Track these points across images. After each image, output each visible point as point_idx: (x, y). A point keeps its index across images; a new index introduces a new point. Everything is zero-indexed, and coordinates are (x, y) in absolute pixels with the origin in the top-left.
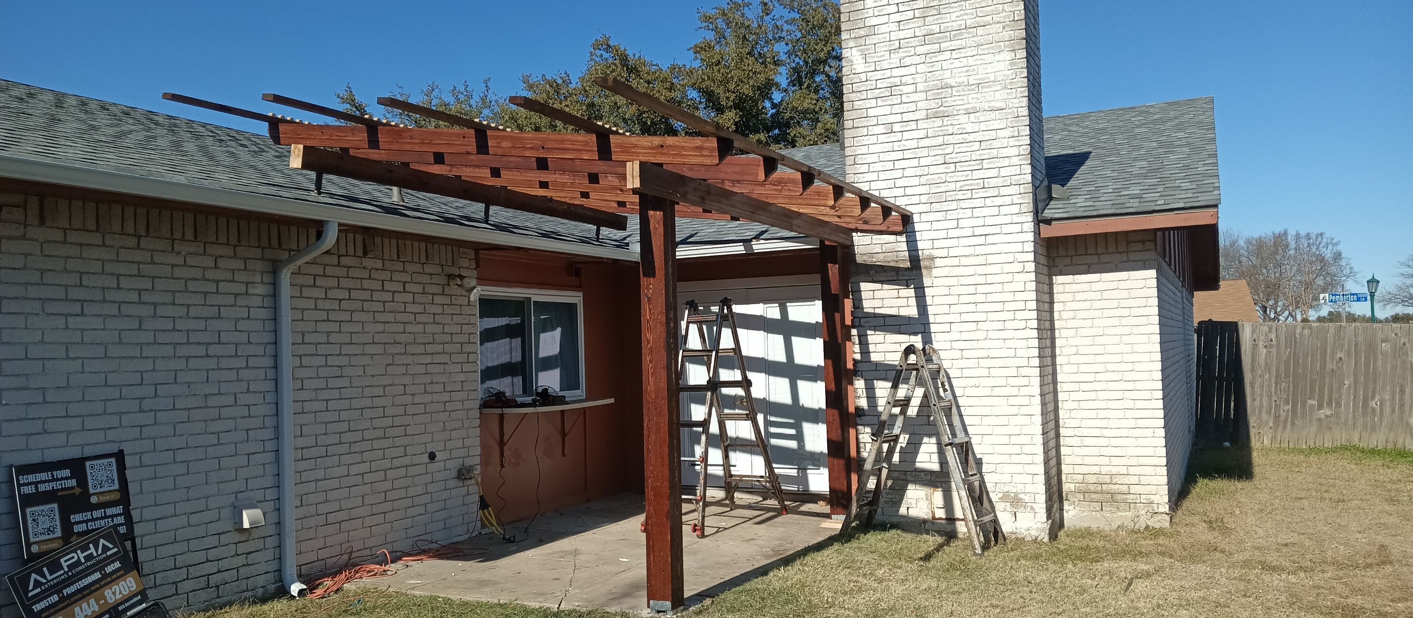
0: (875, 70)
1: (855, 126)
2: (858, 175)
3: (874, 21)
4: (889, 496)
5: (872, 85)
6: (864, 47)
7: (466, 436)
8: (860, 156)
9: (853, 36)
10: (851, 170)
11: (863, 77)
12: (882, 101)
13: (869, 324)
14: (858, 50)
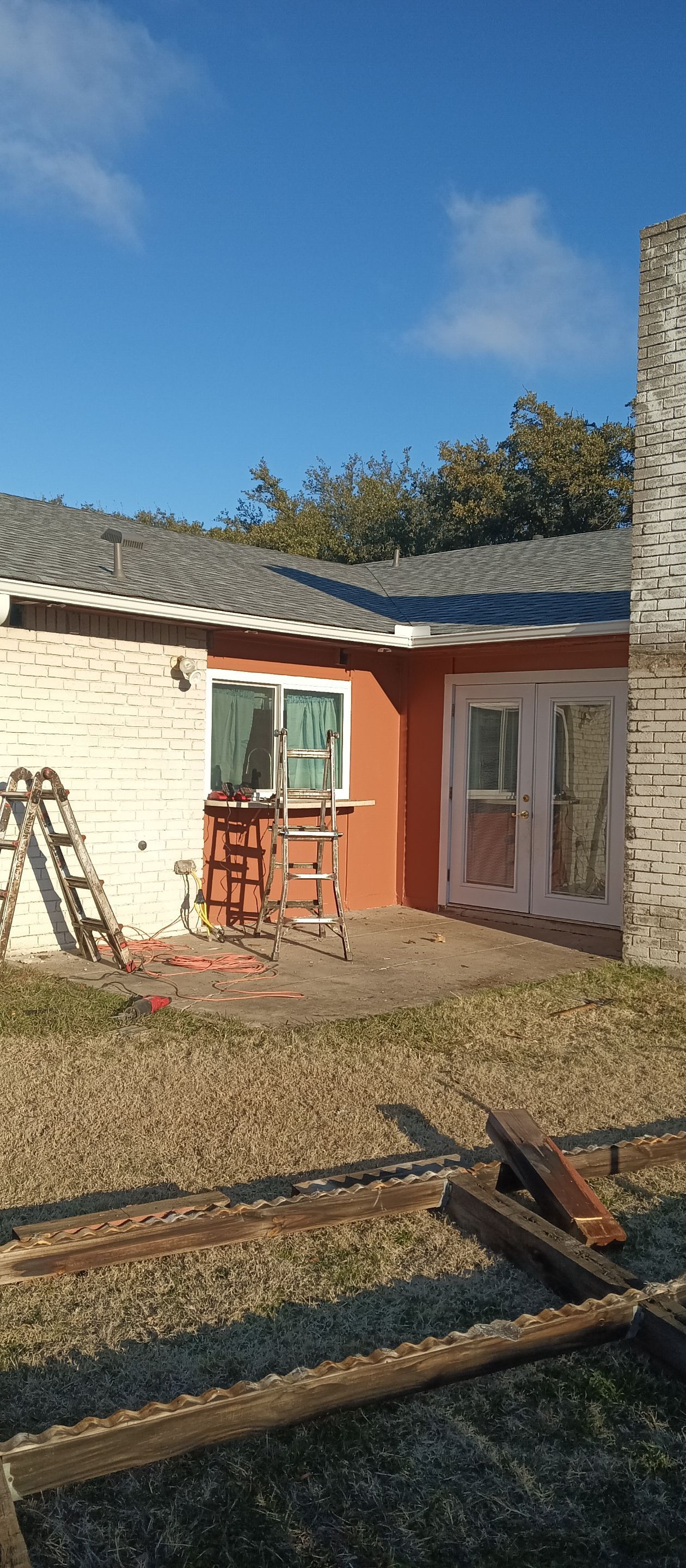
0: (674, 418)
1: (647, 487)
2: (646, 548)
3: (675, 357)
4: (658, 936)
5: (669, 436)
6: (662, 389)
7: (186, 828)
8: (650, 524)
9: (650, 376)
10: (638, 541)
11: (659, 426)
12: (679, 456)
13: (647, 729)
14: (654, 394)
